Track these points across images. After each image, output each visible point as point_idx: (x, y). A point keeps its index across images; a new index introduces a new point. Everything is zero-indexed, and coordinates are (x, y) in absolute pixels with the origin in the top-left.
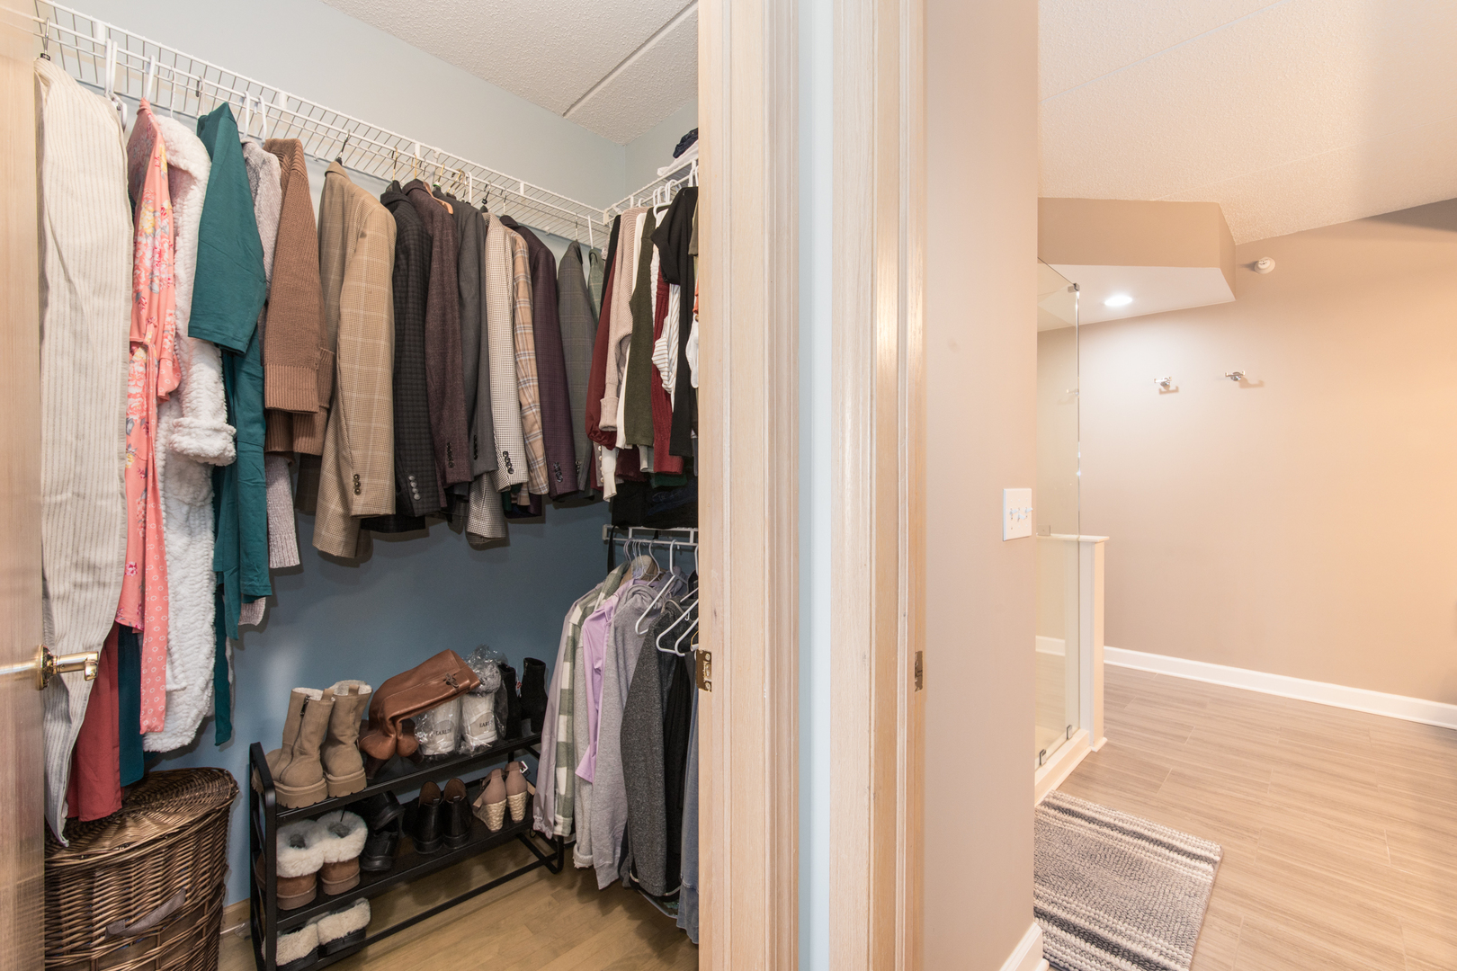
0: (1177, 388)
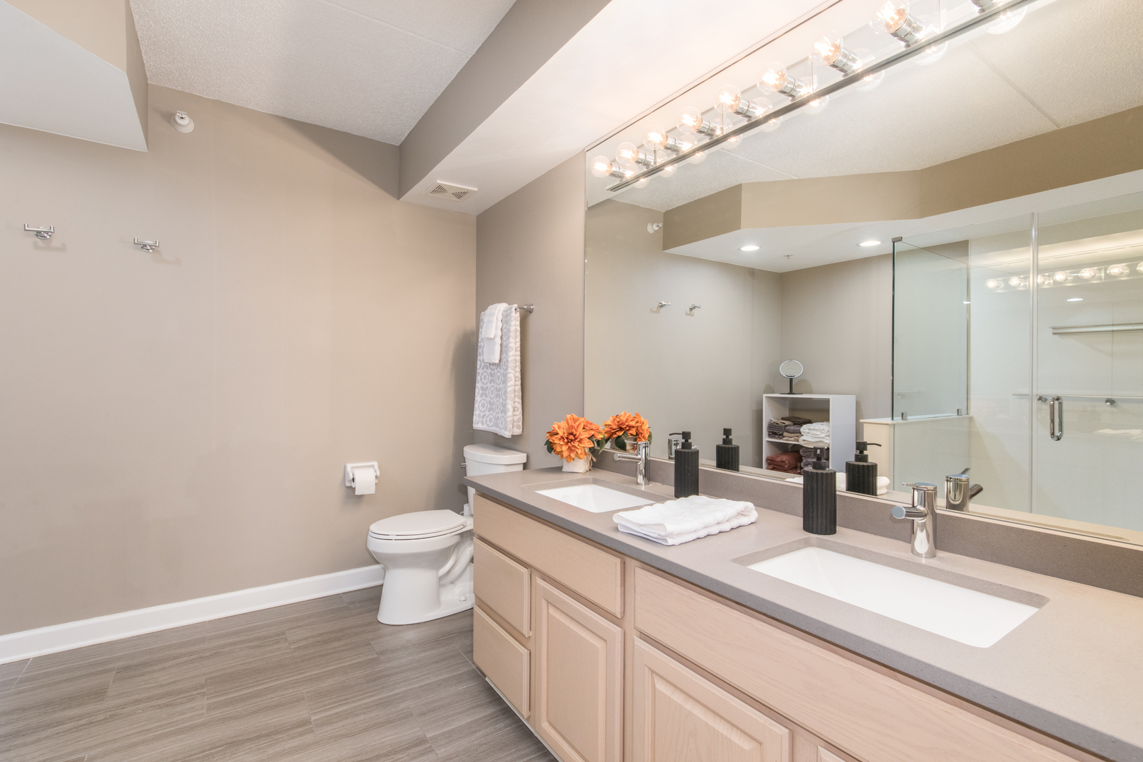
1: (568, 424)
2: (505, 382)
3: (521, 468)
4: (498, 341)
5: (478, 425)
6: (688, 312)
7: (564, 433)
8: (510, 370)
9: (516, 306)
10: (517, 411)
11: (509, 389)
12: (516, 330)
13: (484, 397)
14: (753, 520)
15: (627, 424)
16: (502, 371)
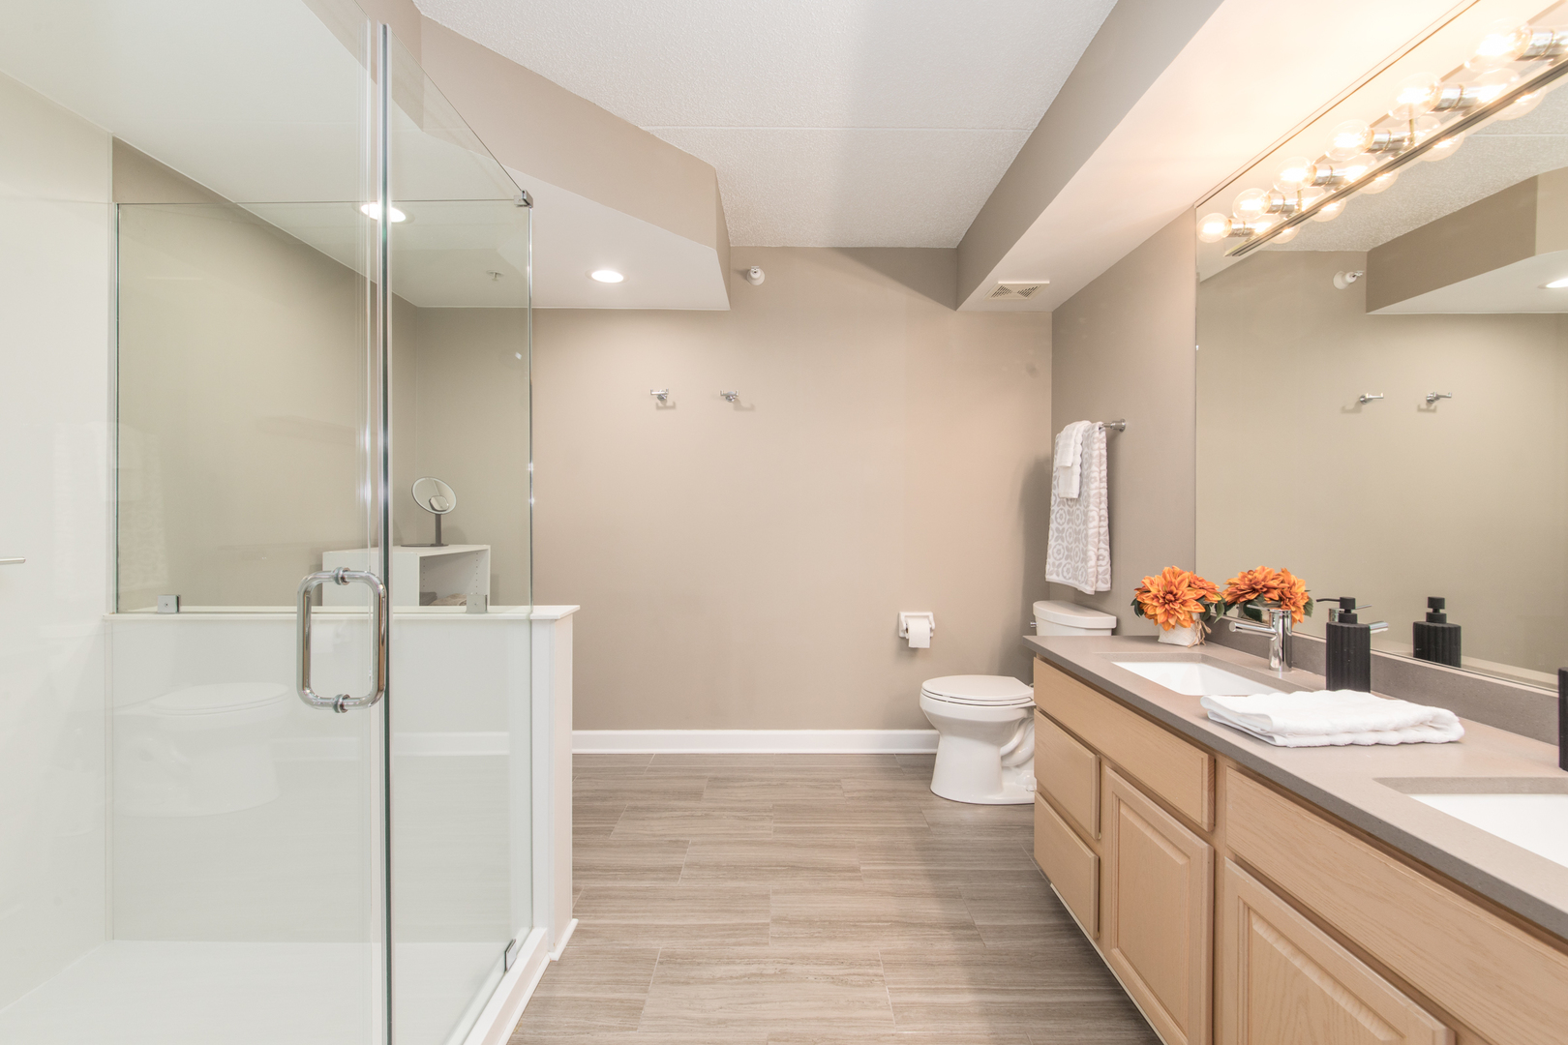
0: (674, 403)
1: (1165, 579)
2: (1085, 522)
3: (1109, 633)
4: (1077, 469)
5: (1052, 577)
6: (1424, 406)
7: (1159, 591)
8: (1092, 507)
9: (1101, 423)
10: (1103, 560)
11: (1091, 532)
12: (1101, 455)
13: (1060, 541)
14: (1453, 738)
15: (1263, 583)
16: (1082, 508)
